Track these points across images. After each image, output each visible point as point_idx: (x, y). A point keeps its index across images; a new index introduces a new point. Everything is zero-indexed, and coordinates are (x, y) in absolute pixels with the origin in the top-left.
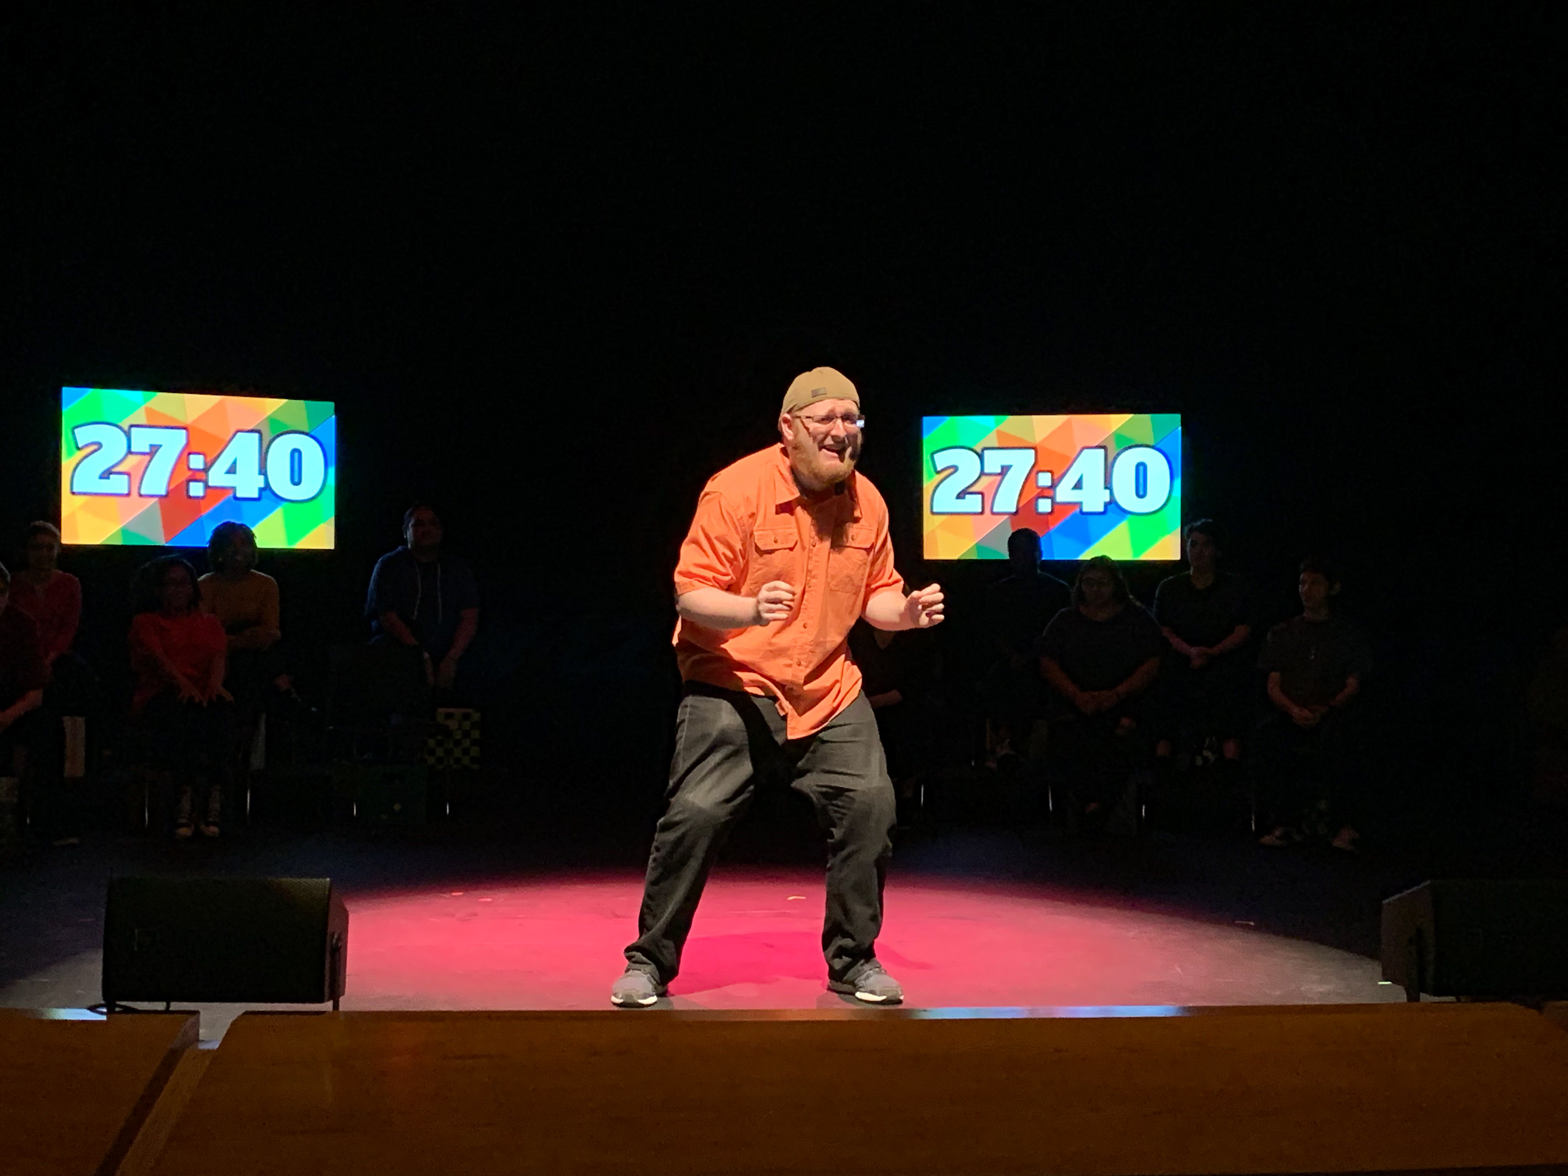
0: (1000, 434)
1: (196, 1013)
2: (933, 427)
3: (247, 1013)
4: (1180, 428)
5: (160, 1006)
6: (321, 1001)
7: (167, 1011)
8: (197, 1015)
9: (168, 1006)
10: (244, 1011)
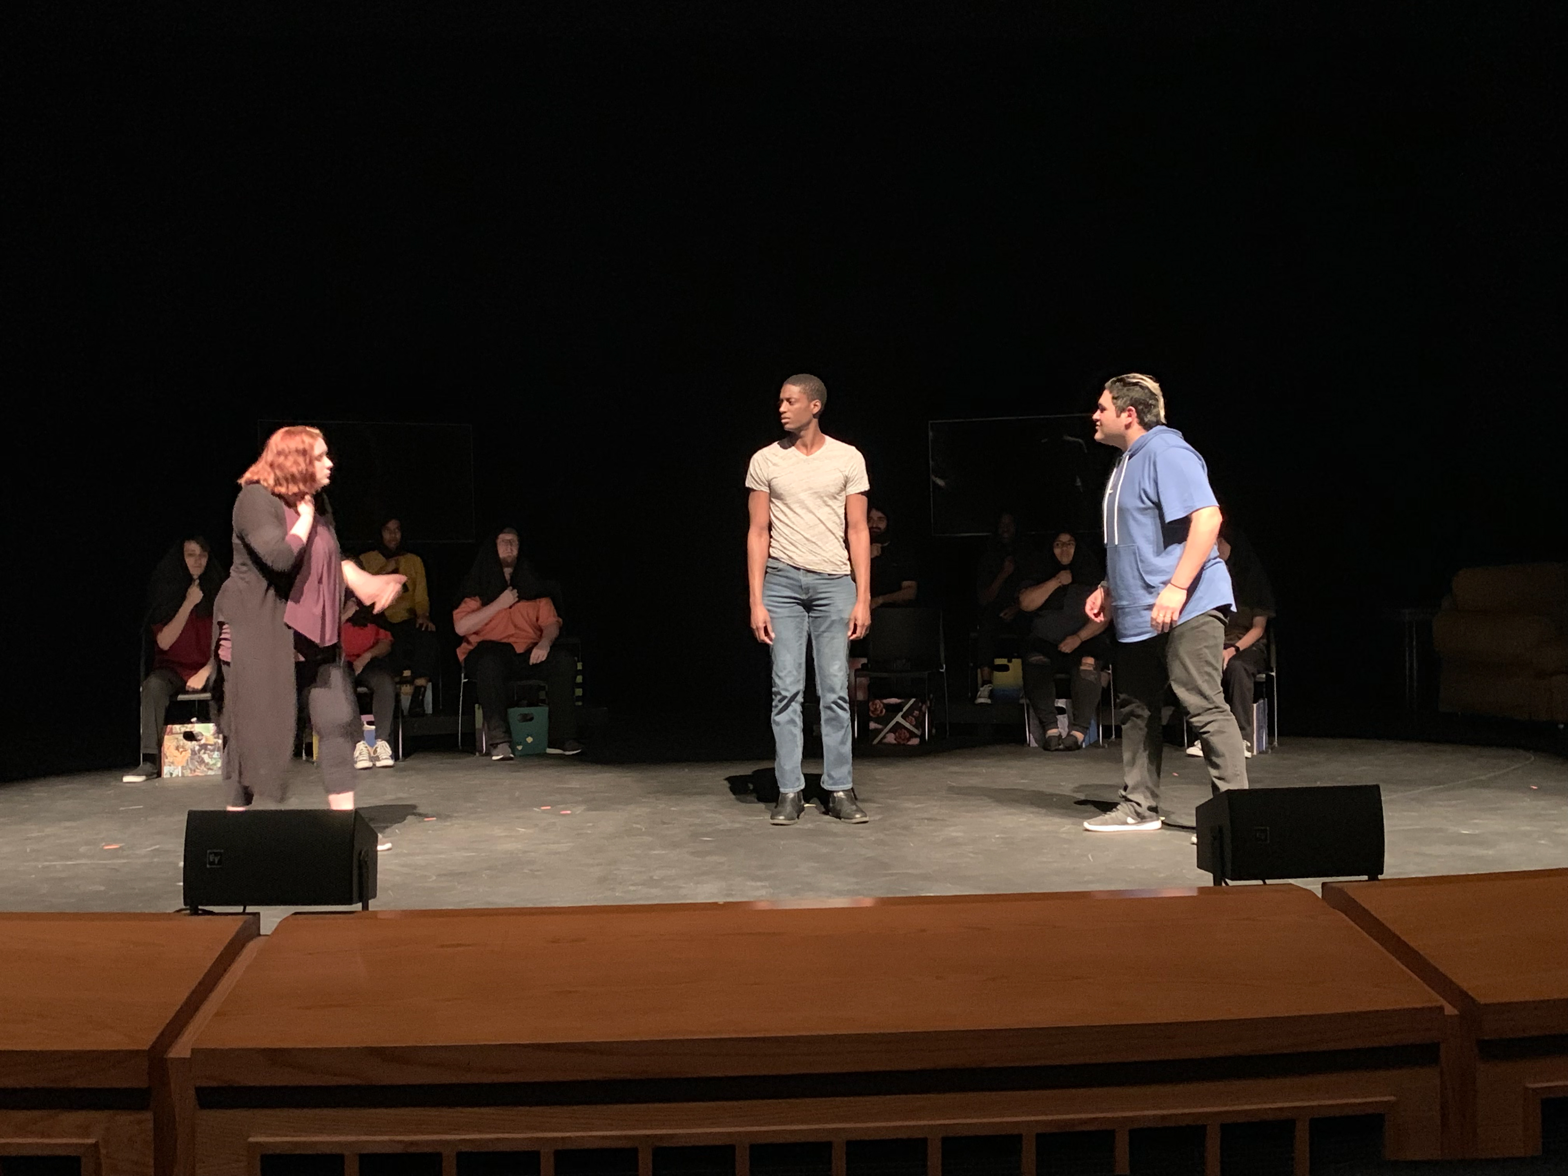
1: (258, 914)
3: (296, 913)
5: (240, 909)
6: (350, 902)
7: (244, 913)
8: (257, 916)
9: (244, 909)
10: (293, 912)
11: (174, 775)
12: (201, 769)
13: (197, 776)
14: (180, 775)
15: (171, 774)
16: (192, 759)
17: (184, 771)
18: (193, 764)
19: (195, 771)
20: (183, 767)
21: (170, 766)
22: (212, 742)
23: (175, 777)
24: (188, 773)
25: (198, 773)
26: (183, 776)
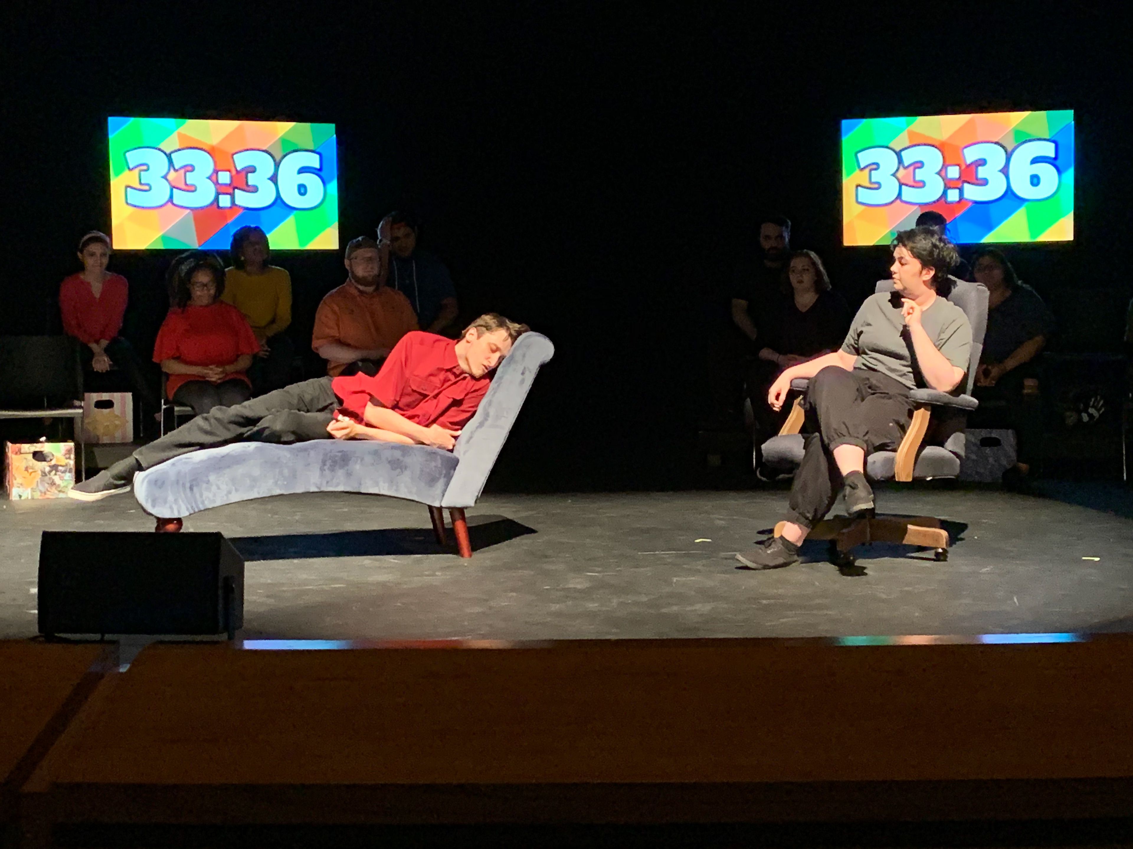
0: (912, 134)
1: (118, 642)
2: (851, 129)
4: (1073, 122)
5: (99, 637)
8: (116, 644)
11: (23, 498)
12: (52, 491)
13: (48, 498)
14: (30, 498)
15: (20, 496)
16: (42, 481)
17: (34, 493)
18: (44, 486)
19: (45, 493)
20: (32, 489)
21: (19, 487)
22: (63, 464)
23: (25, 499)
24: (37, 495)
25: (49, 495)
26: (33, 499)
